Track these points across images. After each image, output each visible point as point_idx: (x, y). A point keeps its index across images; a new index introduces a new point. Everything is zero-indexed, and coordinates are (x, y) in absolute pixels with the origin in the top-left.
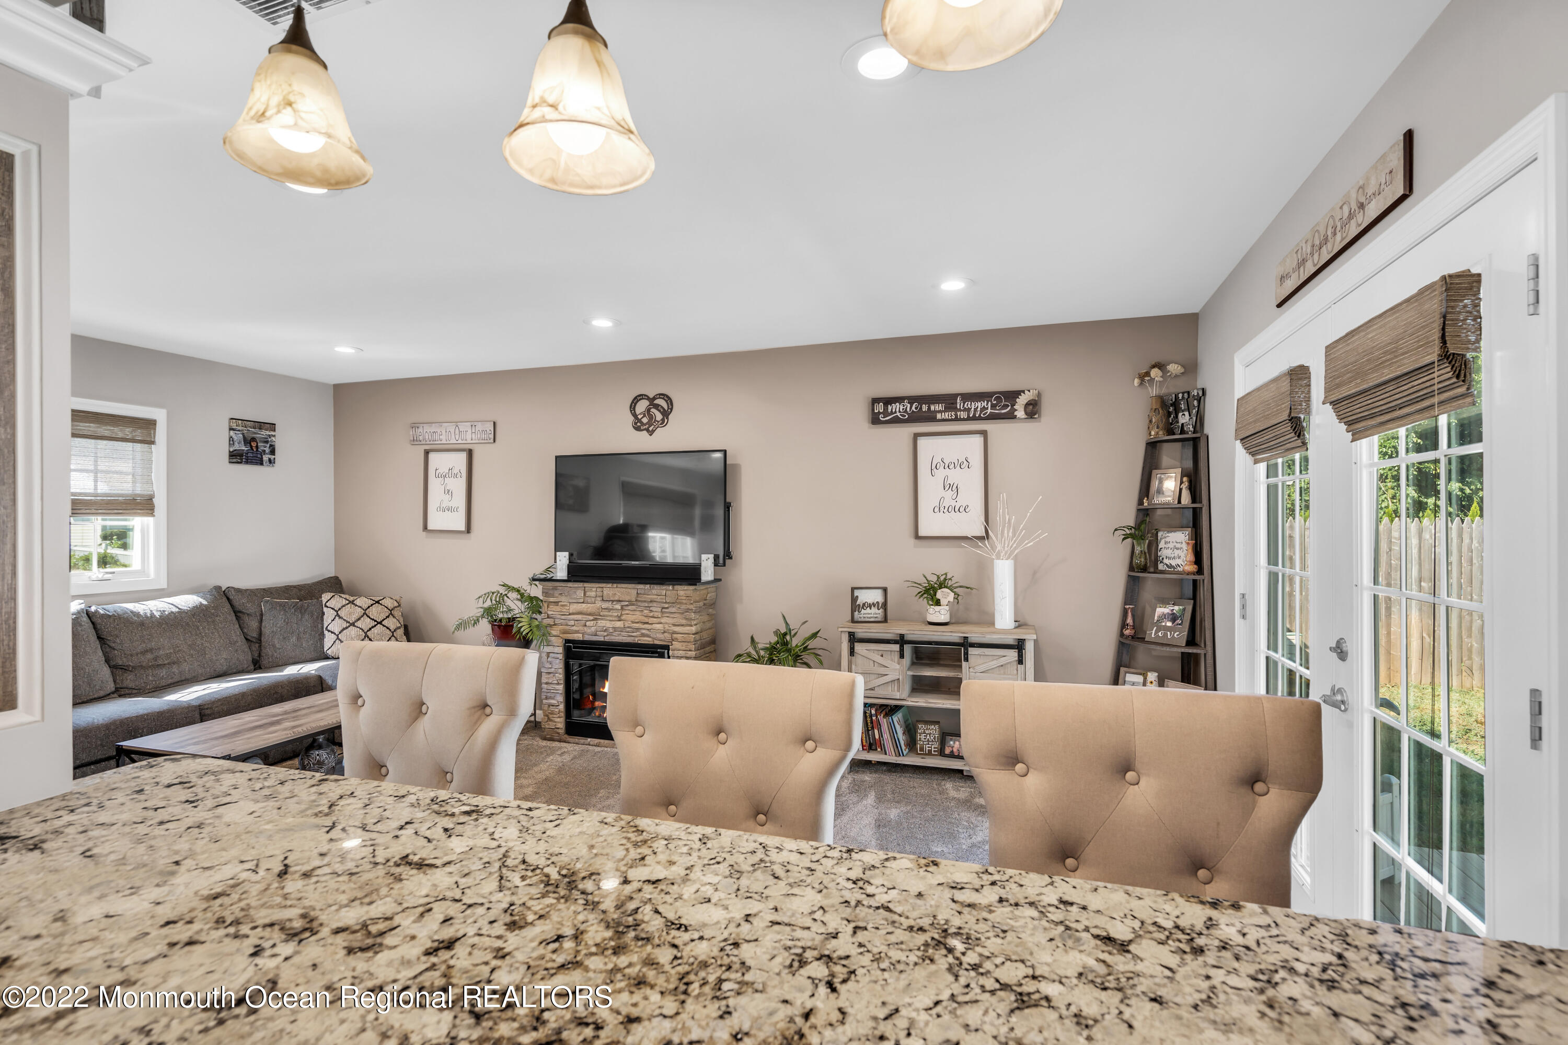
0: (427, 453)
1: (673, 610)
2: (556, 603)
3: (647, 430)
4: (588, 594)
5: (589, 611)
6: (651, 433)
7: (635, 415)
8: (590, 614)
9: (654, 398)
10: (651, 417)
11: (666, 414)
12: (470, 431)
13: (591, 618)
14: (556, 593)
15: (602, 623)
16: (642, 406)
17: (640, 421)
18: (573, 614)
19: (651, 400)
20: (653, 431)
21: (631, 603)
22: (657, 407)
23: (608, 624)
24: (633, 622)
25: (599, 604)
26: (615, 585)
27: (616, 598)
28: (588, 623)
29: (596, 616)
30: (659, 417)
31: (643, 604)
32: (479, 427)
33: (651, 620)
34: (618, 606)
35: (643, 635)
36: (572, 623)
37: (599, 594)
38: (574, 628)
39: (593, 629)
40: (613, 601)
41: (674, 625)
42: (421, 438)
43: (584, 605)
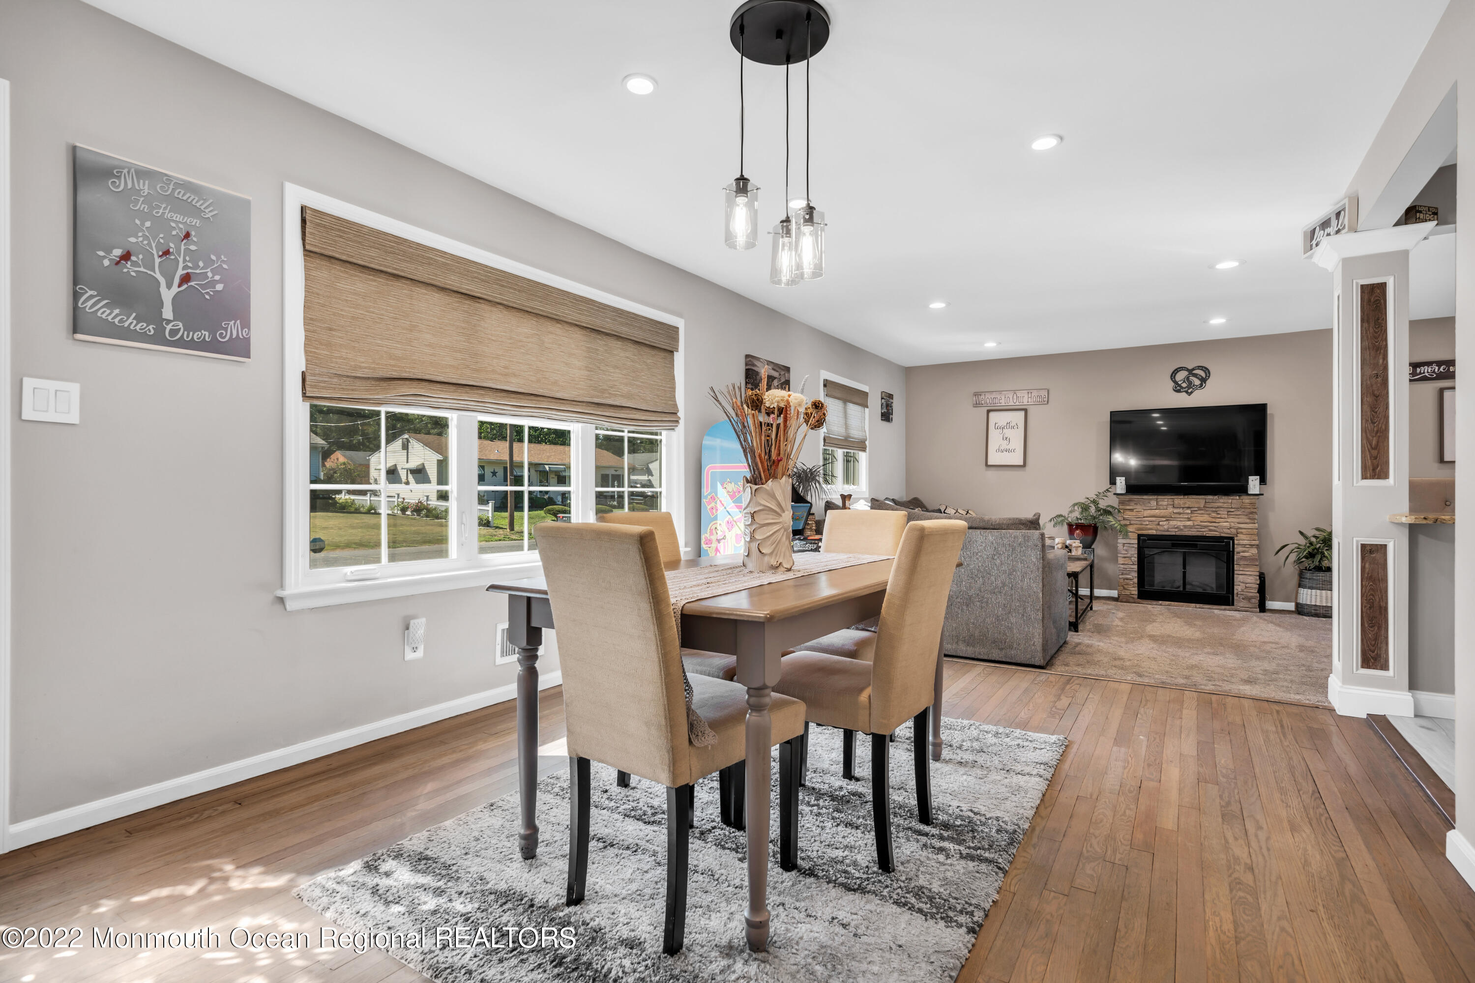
0: (988, 411)
1: (1239, 513)
2: (1132, 510)
3: (1187, 392)
4: (1160, 503)
5: (1162, 515)
6: (1190, 394)
7: (1175, 382)
8: (1163, 517)
9: (1193, 369)
10: (1190, 383)
11: (1203, 380)
12: (1026, 396)
13: (1164, 519)
14: (1132, 503)
15: (1172, 523)
16: (1181, 375)
17: (1180, 385)
18: (1147, 517)
19: (1190, 371)
20: (1192, 392)
21: (1199, 509)
22: (1195, 375)
23: (1179, 523)
24: (1201, 522)
25: (1170, 510)
26: (1186, 497)
27: (1187, 506)
28: (1161, 523)
29: (1168, 519)
30: (1197, 382)
31: (1211, 509)
32: (1035, 393)
33: (1218, 520)
34: (1189, 511)
35: (1210, 530)
36: (1147, 523)
37: (1172, 503)
38: (1148, 526)
39: (1166, 527)
40: (1183, 508)
41: (1239, 523)
42: (983, 402)
43: (1157, 511)
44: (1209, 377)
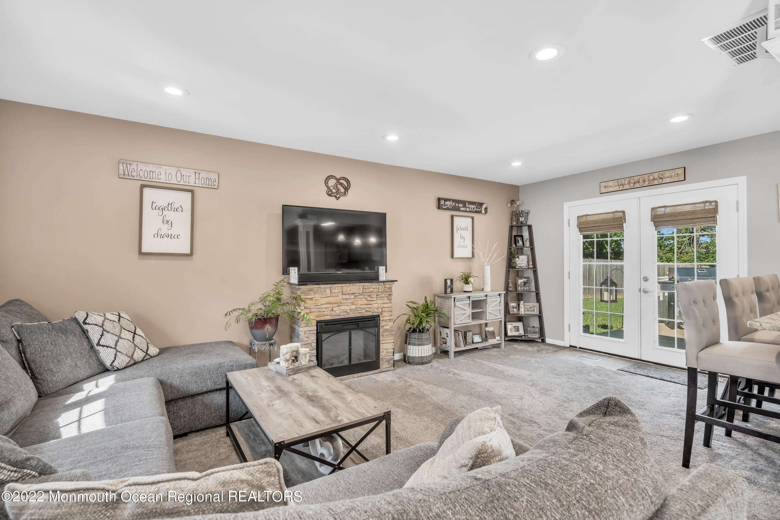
0: (143, 187)
1: (383, 296)
2: (311, 299)
3: (336, 197)
4: (333, 291)
5: (334, 301)
6: (338, 199)
7: (328, 187)
8: (335, 303)
9: (340, 179)
10: (338, 190)
11: (347, 189)
12: (193, 176)
13: (336, 305)
14: (312, 293)
15: (342, 308)
16: (332, 182)
17: (331, 191)
18: (323, 304)
19: (338, 180)
20: (339, 198)
21: (360, 294)
22: (341, 184)
23: (346, 308)
24: (361, 305)
25: (341, 296)
26: (351, 284)
27: (352, 292)
28: (334, 309)
29: (339, 304)
30: (342, 190)
31: (367, 294)
33: (371, 302)
34: (353, 297)
35: (367, 311)
36: (324, 310)
37: (341, 290)
38: (325, 313)
39: (338, 312)
40: (349, 294)
41: (383, 304)
42: (134, 174)
43: (331, 298)
44: (350, 187)
